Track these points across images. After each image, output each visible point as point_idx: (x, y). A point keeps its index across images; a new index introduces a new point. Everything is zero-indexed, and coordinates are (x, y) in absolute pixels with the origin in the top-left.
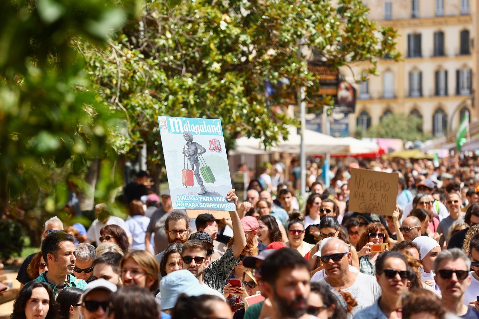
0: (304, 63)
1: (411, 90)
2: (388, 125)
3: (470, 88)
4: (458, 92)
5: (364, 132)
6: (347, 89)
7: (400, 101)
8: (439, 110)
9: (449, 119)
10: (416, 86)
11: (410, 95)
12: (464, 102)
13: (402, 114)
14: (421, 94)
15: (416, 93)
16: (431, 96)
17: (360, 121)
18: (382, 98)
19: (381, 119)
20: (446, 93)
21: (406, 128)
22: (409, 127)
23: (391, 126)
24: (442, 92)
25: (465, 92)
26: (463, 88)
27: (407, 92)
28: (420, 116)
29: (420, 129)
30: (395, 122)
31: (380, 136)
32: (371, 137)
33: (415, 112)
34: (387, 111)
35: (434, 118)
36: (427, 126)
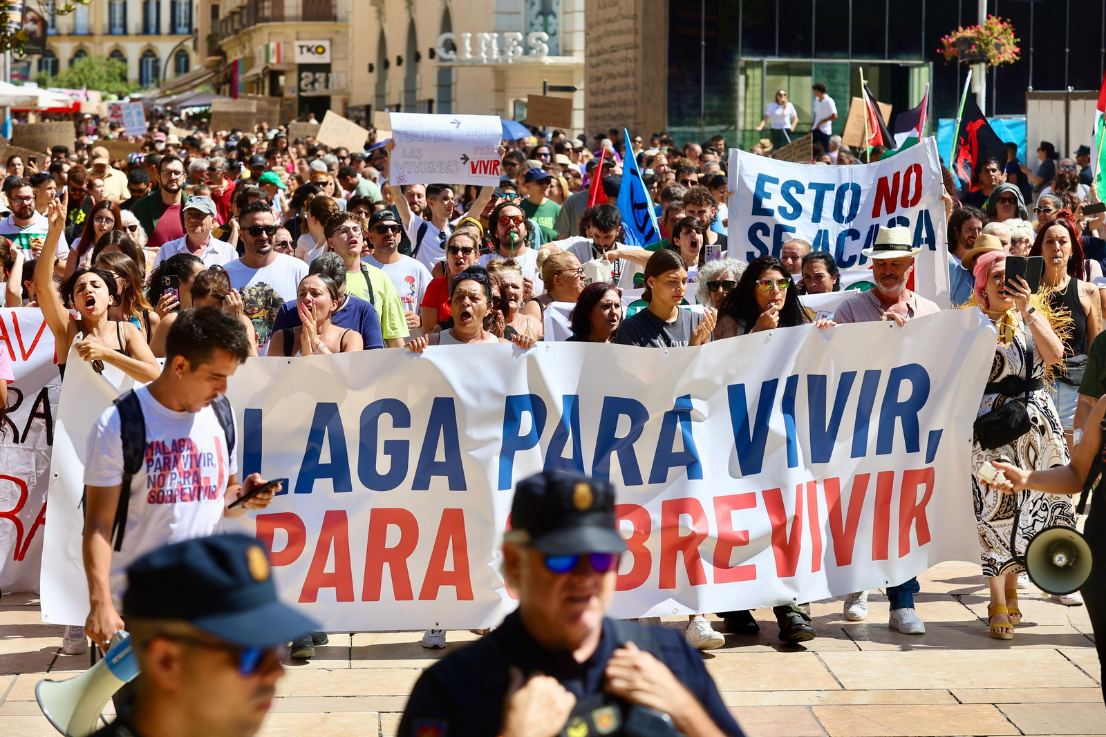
1: (111, 25)
2: (82, 70)
3: (190, 24)
4: (173, 30)
5: (50, 80)
7: (97, 39)
8: (149, 53)
9: (162, 64)
10: (118, 21)
11: (110, 32)
12: (181, 44)
13: (100, 57)
14: (125, 32)
15: (118, 30)
16: (137, 34)
17: (44, 65)
18: (72, 34)
19: (71, 62)
20: (158, 32)
21: (105, 76)
22: (109, 74)
23: (86, 72)
24: (153, 30)
25: (183, 29)
26: (180, 25)
27: (106, 31)
28: (125, 61)
29: (124, 78)
30: (92, 68)
31: (72, 85)
32: (59, 87)
33: (117, 54)
34: (80, 53)
35: (141, 61)
36: (133, 73)
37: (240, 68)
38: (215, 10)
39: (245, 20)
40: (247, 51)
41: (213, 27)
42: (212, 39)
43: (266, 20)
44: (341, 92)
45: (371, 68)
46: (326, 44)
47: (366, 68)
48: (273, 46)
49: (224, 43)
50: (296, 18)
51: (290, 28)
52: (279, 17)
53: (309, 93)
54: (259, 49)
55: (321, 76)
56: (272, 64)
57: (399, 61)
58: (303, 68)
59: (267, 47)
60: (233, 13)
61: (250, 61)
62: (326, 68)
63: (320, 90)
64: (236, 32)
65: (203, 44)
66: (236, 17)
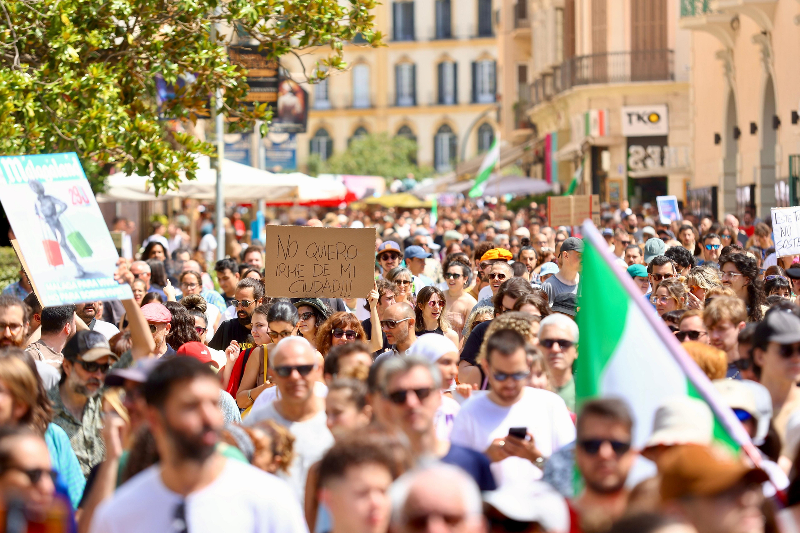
0: (222, 51)
1: (398, 95)
2: (361, 153)
3: (494, 91)
4: (475, 99)
5: (321, 165)
6: (294, 92)
7: (381, 112)
8: (445, 128)
9: (460, 143)
10: (406, 89)
11: (397, 104)
12: (484, 115)
13: (384, 135)
14: (415, 103)
15: (407, 100)
16: (430, 105)
17: (315, 146)
18: (350, 107)
19: (350, 141)
20: (456, 101)
21: (390, 158)
22: (396, 156)
23: (367, 154)
24: (449, 99)
25: (486, 98)
26: (483, 92)
27: (392, 100)
28: (414, 139)
29: (413, 160)
30: (373, 148)
31: (349, 171)
32: (334, 173)
33: (405, 130)
34: (360, 130)
35: (436, 141)
36: (425, 155)
37: (555, 143)
38: (523, 72)
39: (559, 84)
40: (563, 124)
41: (520, 94)
42: (519, 109)
43: (586, 82)
44: (680, 170)
45: (718, 139)
46: (662, 110)
47: (712, 139)
48: (594, 115)
49: (535, 113)
50: (622, 79)
51: (614, 91)
52: (601, 78)
53: (640, 173)
54: (577, 120)
55: (654, 151)
56: (594, 138)
57: (754, 128)
58: (632, 141)
59: (587, 117)
60: (545, 76)
61: (566, 135)
62: (661, 141)
63: (653, 169)
64: (548, 99)
65: (508, 116)
66: (549, 80)
